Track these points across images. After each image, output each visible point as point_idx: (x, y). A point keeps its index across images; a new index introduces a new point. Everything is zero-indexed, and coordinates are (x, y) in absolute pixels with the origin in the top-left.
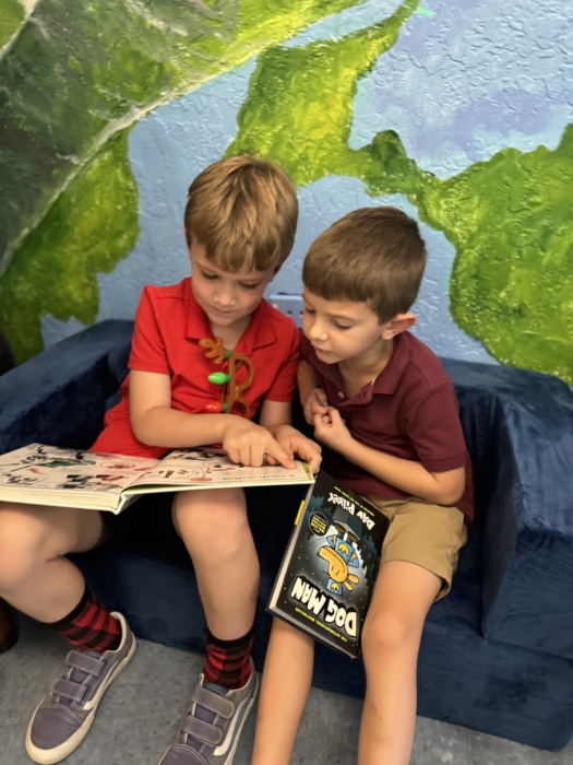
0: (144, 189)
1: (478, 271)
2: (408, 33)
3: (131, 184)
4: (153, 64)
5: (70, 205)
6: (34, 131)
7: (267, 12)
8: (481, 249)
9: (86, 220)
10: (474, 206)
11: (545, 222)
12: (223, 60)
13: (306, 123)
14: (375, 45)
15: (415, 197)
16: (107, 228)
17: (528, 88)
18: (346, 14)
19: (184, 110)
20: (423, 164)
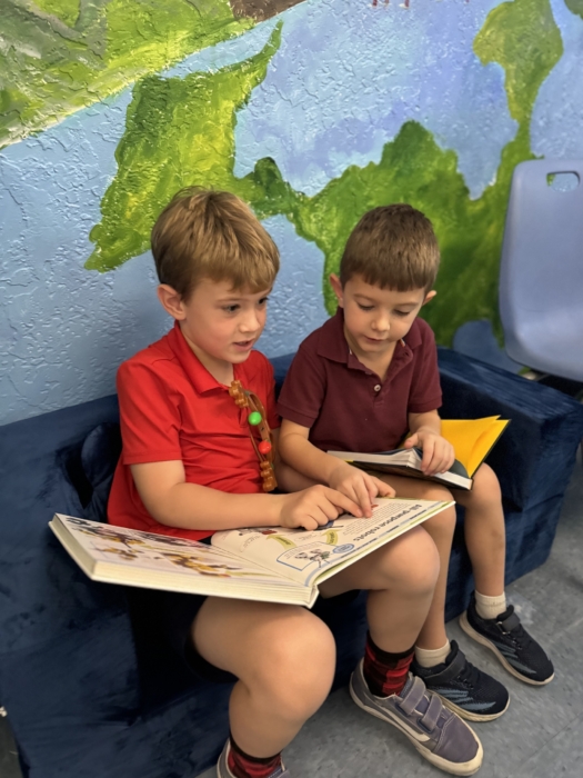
2: (275, 70)
7: (140, 38)
10: (334, 215)
12: (92, 90)
13: (192, 156)
14: (249, 79)
15: (292, 215)
17: (360, 117)
18: (221, 47)
19: (45, 149)
20: (296, 185)
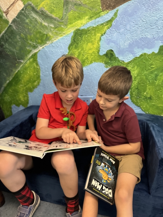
0: (42, 68)
1: (138, 87)
2: (115, 24)
3: (38, 67)
4: (45, 34)
5: (21, 73)
6: (11, 54)
7: (76, 20)
8: (138, 81)
9: (25, 78)
10: (136, 69)
11: (156, 73)
12: (64, 33)
13: (87, 49)
14: (106, 27)
16: (31, 80)
17: (149, 37)
18: (97, 19)
19: (53, 47)
20: (121, 58)
